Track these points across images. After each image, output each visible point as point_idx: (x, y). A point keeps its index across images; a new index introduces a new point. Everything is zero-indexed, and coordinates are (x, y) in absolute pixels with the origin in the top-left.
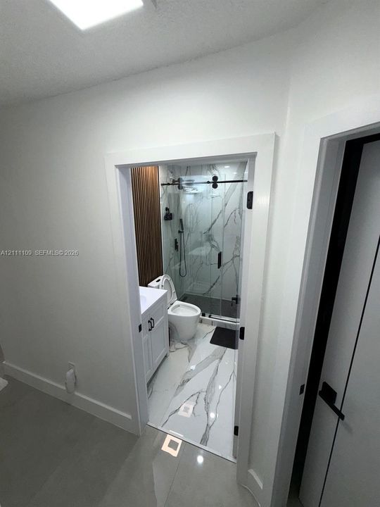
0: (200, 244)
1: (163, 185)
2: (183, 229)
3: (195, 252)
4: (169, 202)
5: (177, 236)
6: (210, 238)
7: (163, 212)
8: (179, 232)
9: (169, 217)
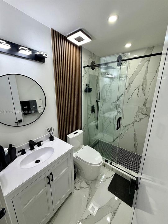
0: (110, 110)
1: (84, 67)
2: (99, 99)
3: (106, 115)
4: (89, 80)
5: (94, 103)
6: (117, 106)
7: (83, 87)
8: (97, 101)
9: (88, 90)
